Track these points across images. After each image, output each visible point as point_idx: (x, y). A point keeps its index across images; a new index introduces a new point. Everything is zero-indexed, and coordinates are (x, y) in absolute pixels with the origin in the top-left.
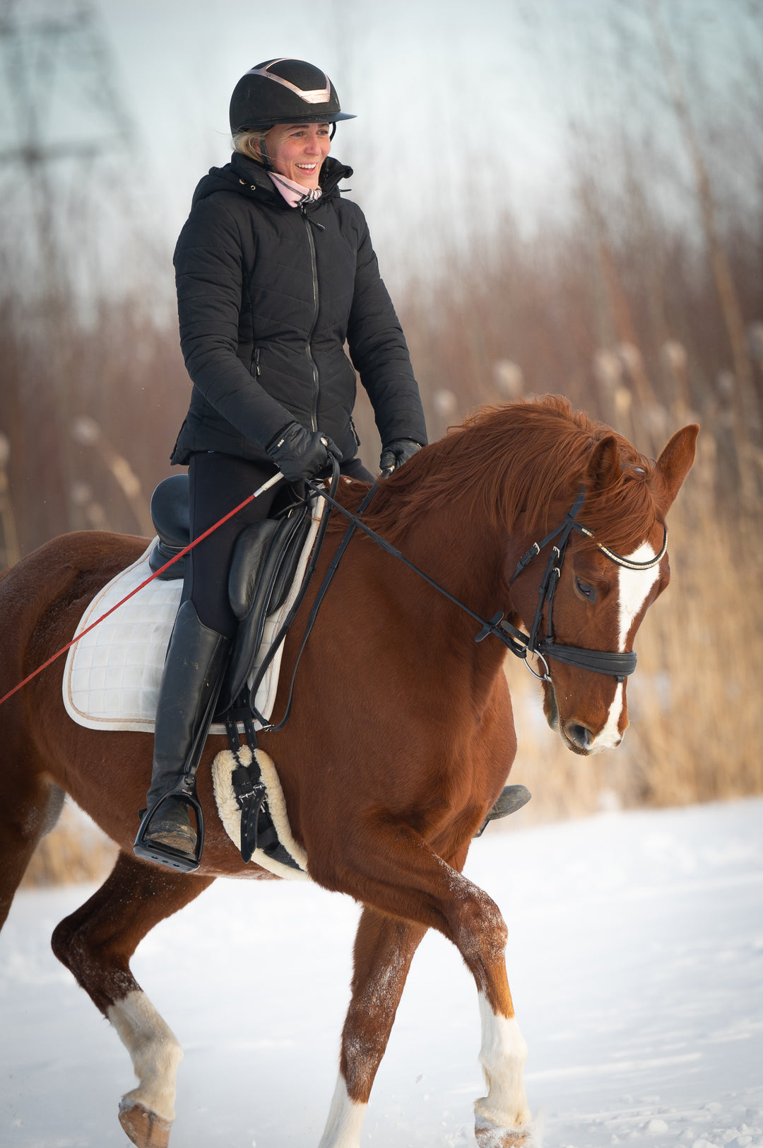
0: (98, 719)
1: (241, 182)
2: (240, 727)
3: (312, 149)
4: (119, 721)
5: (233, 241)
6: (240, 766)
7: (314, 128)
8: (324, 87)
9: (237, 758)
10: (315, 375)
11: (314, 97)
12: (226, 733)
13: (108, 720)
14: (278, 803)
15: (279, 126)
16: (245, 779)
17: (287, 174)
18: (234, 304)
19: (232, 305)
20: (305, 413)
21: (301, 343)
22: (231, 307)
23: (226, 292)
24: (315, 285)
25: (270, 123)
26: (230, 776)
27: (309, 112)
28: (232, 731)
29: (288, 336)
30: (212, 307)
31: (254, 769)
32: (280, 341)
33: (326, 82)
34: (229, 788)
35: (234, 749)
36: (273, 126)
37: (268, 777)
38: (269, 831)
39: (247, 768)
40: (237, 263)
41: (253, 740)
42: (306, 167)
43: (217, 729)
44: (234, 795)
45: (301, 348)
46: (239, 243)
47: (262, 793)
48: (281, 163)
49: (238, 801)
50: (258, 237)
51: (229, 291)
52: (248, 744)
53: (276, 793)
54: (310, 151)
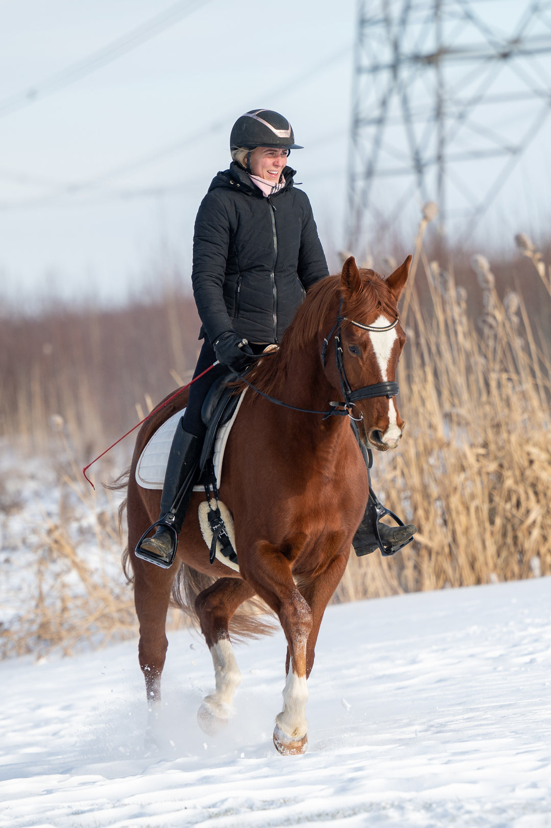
0: (148, 483)
1: (231, 182)
2: (211, 486)
3: (278, 162)
4: (155, 483)
5: (223, 218)
6: (212, 510)
7: (280, 151)
8: (288, 129)
9: (210, 505)
10: (275, 291)
11: (280, 133)
12: (204, 491)
13: (152, 483)
14: (231, 531)
15: (259, 148)
16: (214, 517)
17: (262, 176)
18: (221, 254)
19: (219, 255)
20: (268, 312)
21: (267, 273)
22: (218, 256)
23: (216, 248)
24: (275, 239)
25: (255, 145)
26: (207, 516)
27: (278, 142)
28: (207, 489)
29: (257, 269)
30: (208, 256)
31: (217, 512)
32: (255, 272)
33: (289, 126)
34: (207, 523)
35: (208, 500)
36: (256, 147)
37: (225, 516)
38: (229, 547)
39: (215, 511)
40: (226, 231)
41: (217, 495)
42: (273, 172)
43: (200, 488)
44: (210, 527)
45: (267, 275)
46: (227, 218)
47: (223, 526)
48: (260, 170)
49: (212, 530)
50: (240, 214)
51: (218, 247)
52: (215, 498)
53: (229, 525)
54: (276, 164)
